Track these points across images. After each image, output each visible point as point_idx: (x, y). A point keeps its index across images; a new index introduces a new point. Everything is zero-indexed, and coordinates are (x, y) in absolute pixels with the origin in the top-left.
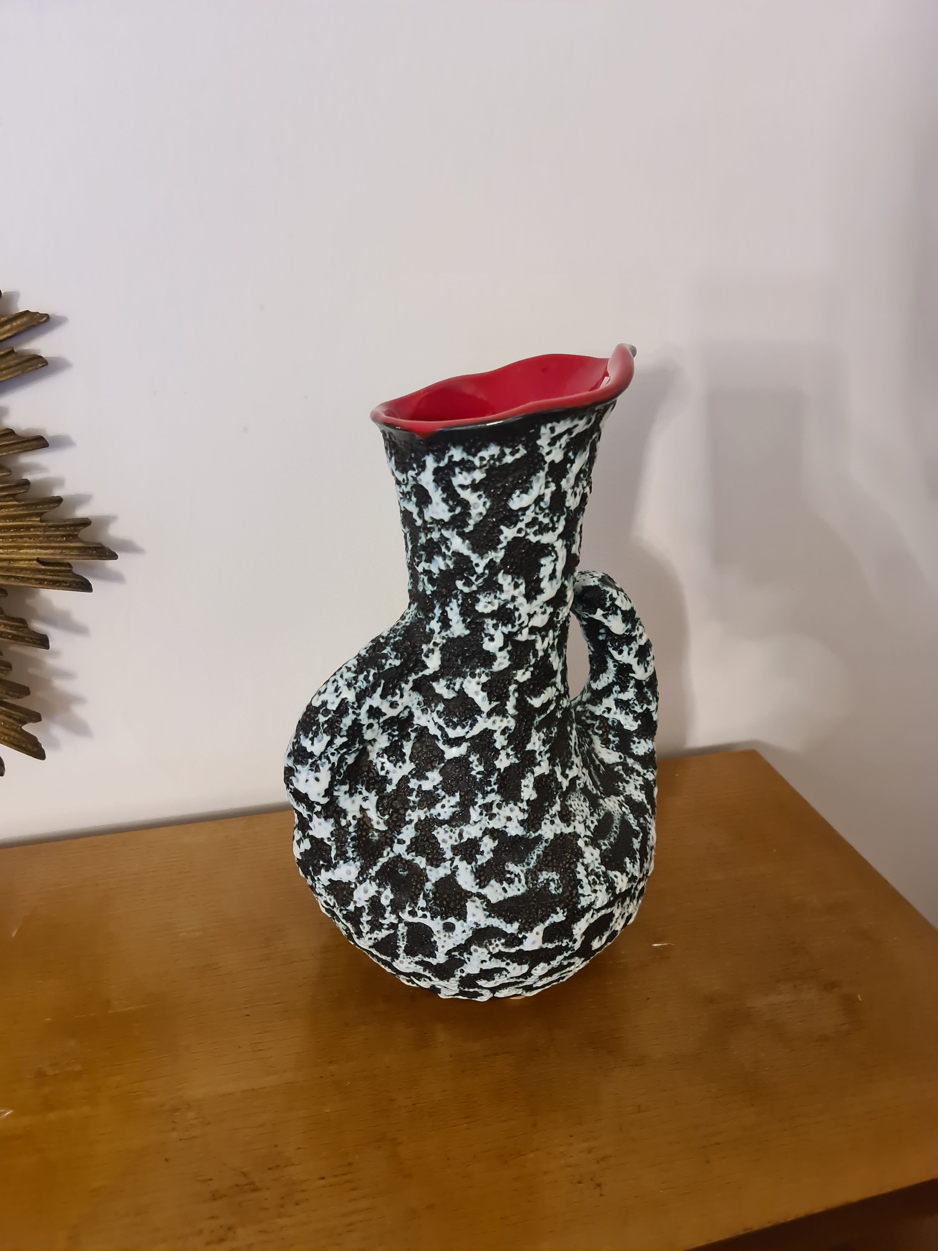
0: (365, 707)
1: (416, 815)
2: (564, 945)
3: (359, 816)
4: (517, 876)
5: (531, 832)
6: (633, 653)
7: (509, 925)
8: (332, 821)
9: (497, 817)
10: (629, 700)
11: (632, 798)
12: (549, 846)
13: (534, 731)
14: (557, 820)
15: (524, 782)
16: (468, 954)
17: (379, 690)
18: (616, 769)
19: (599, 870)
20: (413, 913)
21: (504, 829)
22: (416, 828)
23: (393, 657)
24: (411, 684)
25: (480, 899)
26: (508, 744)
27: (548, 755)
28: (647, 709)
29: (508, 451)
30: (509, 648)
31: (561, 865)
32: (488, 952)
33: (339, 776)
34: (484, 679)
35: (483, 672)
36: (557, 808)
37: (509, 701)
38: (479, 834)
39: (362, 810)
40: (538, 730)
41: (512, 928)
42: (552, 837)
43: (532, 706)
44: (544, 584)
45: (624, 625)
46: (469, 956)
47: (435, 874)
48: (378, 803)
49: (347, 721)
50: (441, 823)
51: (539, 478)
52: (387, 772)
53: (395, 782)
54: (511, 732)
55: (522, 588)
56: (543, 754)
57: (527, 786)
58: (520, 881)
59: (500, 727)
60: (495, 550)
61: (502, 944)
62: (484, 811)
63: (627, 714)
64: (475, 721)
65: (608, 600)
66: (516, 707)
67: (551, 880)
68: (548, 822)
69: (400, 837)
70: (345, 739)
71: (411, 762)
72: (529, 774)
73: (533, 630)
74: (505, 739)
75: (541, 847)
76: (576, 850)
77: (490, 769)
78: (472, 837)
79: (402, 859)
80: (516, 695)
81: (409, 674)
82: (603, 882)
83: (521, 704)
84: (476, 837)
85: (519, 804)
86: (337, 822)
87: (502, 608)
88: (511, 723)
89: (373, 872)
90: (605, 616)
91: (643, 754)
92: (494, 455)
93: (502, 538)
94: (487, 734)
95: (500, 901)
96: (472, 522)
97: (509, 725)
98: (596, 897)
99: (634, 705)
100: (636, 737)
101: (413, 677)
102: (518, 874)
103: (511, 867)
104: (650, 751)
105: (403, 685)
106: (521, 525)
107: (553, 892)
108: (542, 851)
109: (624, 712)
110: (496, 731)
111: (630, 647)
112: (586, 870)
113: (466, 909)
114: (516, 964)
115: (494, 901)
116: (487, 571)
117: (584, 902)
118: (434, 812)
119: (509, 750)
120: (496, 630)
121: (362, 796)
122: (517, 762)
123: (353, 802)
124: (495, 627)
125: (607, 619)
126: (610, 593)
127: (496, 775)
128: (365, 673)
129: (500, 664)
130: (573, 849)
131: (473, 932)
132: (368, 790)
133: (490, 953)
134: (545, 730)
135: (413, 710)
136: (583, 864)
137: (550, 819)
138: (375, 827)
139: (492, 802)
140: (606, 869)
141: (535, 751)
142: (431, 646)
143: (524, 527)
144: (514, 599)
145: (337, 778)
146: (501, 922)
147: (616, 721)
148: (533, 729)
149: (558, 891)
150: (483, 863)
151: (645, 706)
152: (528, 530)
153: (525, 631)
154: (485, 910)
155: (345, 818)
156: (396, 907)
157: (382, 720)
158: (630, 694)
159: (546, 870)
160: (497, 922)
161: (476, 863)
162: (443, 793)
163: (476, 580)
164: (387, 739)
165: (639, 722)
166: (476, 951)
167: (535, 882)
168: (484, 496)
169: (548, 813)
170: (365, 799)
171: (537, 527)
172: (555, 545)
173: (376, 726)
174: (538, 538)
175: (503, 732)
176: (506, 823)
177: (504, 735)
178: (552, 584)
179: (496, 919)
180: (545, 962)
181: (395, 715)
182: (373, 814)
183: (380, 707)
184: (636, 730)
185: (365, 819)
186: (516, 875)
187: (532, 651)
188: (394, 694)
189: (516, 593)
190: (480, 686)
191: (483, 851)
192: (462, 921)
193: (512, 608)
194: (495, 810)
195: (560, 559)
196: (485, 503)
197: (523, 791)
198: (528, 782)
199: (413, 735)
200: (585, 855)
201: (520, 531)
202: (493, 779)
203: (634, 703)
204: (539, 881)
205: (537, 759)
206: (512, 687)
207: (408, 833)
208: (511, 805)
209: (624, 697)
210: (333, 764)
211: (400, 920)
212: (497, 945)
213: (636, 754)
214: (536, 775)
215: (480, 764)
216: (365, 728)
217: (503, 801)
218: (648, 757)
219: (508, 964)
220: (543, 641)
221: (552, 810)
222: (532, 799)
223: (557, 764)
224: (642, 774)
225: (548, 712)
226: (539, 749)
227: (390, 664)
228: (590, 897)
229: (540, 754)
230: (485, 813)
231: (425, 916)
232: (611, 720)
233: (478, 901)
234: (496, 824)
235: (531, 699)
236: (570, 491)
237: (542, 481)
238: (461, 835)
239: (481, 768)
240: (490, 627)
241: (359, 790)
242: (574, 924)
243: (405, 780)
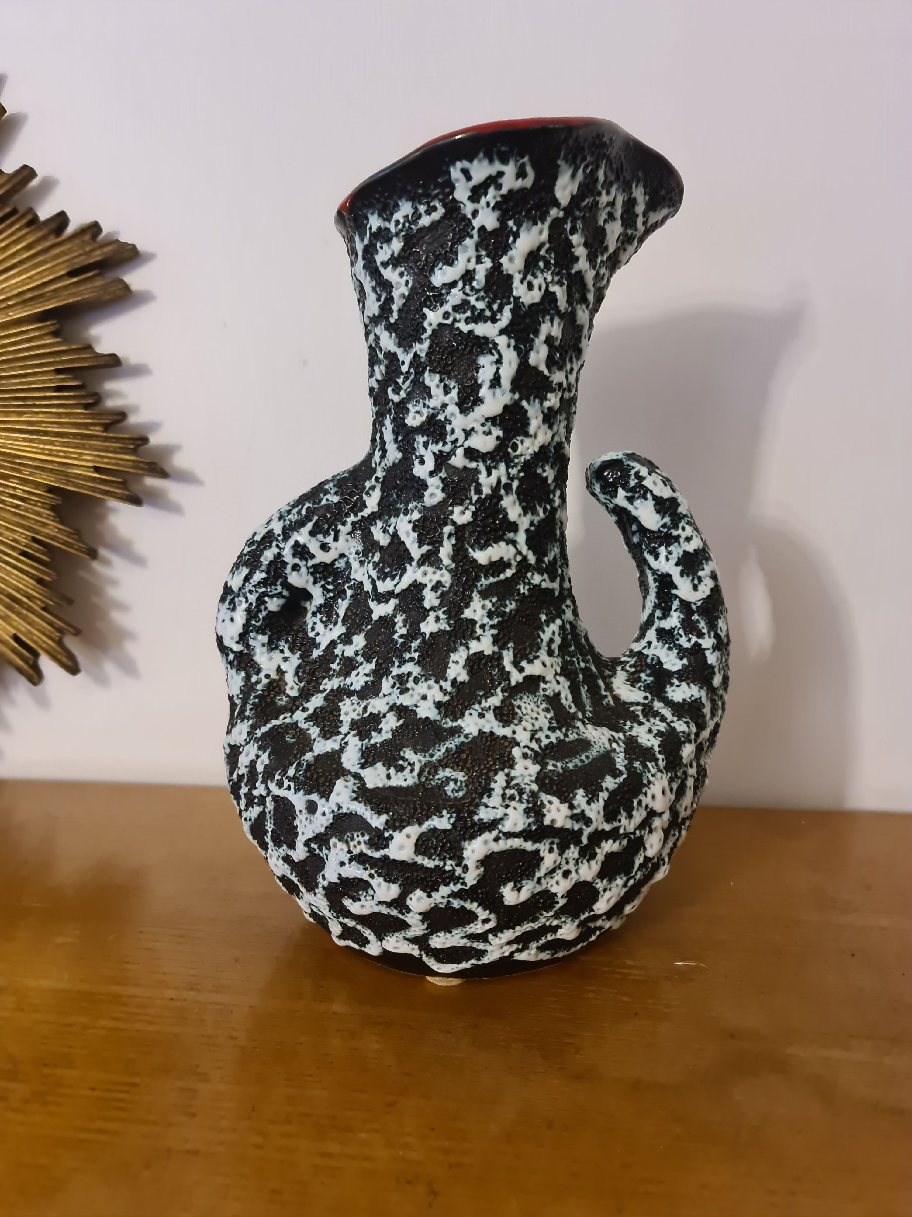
0: (291, 542)
1: (330, 684)
2: (448, 868)
3: (274, 676)
4: (412, 765)
5: (448, 720)
6: (674, 559)
7: (376, 816)
8: (243, 674)
9: (411, 692)
10: (674, 629)
11: (637, 740)
12: (467, 743)
13: (476, 596)
14: (490, 716)
15: (453, 657)
16: (327, 848)
17: (309, 526)
18: (632, 709)
19: (527, 787)
20: (280, 784)
21: (414, 708)
22: (326, 699)
23: (332, 492)
24: (348, 528)
25: (355, 779)
26: (440, 605)
27: (495, 632)
28: (697, 644)
29: (422, 208)
30: (443, 474)
31: (476, 769)
32: (347, 850)
33: (256, 622)
34: (416, 516)
35: (416, 507)
36: (495, 701)
37: (443, 546)
38: (384, 709)
39: (279, 671)
40: (485, 594)
41: (378, 821)
42: (475, 733)
43: (475, 561)
44: (484, 392)
45: (658, 517)
46: (327, 852)
47: (322, 747)
48: (299, 667)
49: (268, 555)
50: (350, 694)
51: (466, 247)
52: (317, 634)
53: (323, 647)
54: (444, 589)
55: (454, 393)
56: (487, 628)
57: (457, 662)
58: (412, 771)
59: (431, 581)
60: (421, 341)
61: (365, 842)
62: (397, 682)
63: (670, 649)
64: (404, 571)
65: (633, 477)
66: (453, 558)
67: (452, 780)
68: (476, 714)
69: (305, 705)
70: (264, 575)
71: (343, 625)
72: (462, 648)
73: (471, 454)
74: (437, 598)
75: (456, 740)
76: (506, 759)
77: (414, 633)
78: (375, 711)
79: (297, 727)
80: (453, 541)
81: (347, 515)
82: (524, 801)
83: (459, 554)
84: (379, 712)
85: (442, 683)
86: (248, 677)
87: (431, 419)
88: (446, 579)
89: (259, 733)
90: (630, 500)
91: (681, 701)
92: (407, 216)
93: (426, 324)
94: (417, 588)
95: (378, 788)
96: (395, 307)
97: (443, 580)
98: (506, 815)
99: (678, 637)
100: (677, 678)
101: (352, 519)
102: (414, 763)
103: (409, 754)
104: (693, 699)
105: (340, 527)
106: (448, 307)
107: (449, 793)
108: (456, 746)
109: (667, 646)
110: (426, 585)
111: (670, 549)
112: (508, 782)
113: (333, 787)
114: (381, 880)
115: (370, 785)
116: (412, 370)
117: (484, 815)
118: (348, 681)
119: (440, 613)
120: (426, 449)
121: (282, 655)
122: (448, 629)
123: (271, 659)
124: (426, 445)
125: (632, 504)
126: (636, 469)
127: (419, 641)
128: (300, 507)
129: (432, 495)
130: (502, 756)
131: (334, 816)
132: (291, 650)
133: (349, 852)
134: (494, 600)
135: (350, 561)
136: (507, 775)
137: (480, 711)
138: (287, 692)
139: (409, 674)
140: (540, 790)
141: (476, 622)
142: (373, 481)
143: (450, 311)
144: (444, 406)
145: (253, 622)
146: (366, 809)
147: (656, 658)
148: (475, 592)
149: (456, 794)
150: (376, 743)
151: (694, 639)
152: (458, 316)
153: (460, 452)
154: (354, 792)
155: (257, 675)
156: (268, 775)
157: (310, 563)
158: (673, 621)
159: (452, 768)
160: (362, 809)
161: (369, 741)
162: (362, 659)
163: (404, 383)
164: (321, 594)
165: (685, 661)
166: (335, 846)
167: (431, 777)
168: (406, 273)
169: (480, 703)
170: (286, 659)
171: (469, 314)
172: (497, 341)
173: (304, 570)
174: (471, 326)
175: (434, 589)
176: (418, 702)
177: (436, 592)
178: (494, 394)
179: (362, 805)
180: (424, 891)
181: (328, 561)
182: (290, 678)
183: (308, 545)
184: (679, 670)
185: (280, 683)
186: (409, 764)
187: (474, 484)
188: (326, 533)
189: (446, 399)
190: (411, 525)
191: (381, 729)
192: (324, 799)
193: (443, 419)
194: (411, 684)
195: (505, 361)
196: (407, 283)
197: (449, 668)
198: (459, 656)
199: (349, 593)
200: (516, 767)
201: (446, 315)
202: (415, 644)
203: (678, 633)
204: (437, 777)
205: (476, 632)
206: (447, 529)
207: (316, 702)
208: (431, 682)
209: (667, 624)
210: (251, 604)
211: (269, 792)
212: (359, 843)
213: (670, 699)
214: (472, 651)
215: (405, 626)
216: (289, 567)
217: (422, 676)
218: (686, 706)
219: (371, 876)
220: (489, 474)
221: (486, 702)
222: (460, 679)
223: (508, 648)
224: (668, 721)
225: (502, 576)
226: (482, 620)
227: (328, 500)
228: (495, 810)
229: (483, 626)
230: (398, 685)
231: (289, 788)
232: (650, 657)
233: (352, 780)
234: (406, 700)
235: (474, 551)
236: (517, 277)
237: (471, 252)
238: (365, 709)
239: (404, 631)
240: (421, 446)
241: (281, 648)
242: (465, 841)
243: (333, 644)
